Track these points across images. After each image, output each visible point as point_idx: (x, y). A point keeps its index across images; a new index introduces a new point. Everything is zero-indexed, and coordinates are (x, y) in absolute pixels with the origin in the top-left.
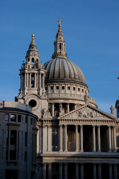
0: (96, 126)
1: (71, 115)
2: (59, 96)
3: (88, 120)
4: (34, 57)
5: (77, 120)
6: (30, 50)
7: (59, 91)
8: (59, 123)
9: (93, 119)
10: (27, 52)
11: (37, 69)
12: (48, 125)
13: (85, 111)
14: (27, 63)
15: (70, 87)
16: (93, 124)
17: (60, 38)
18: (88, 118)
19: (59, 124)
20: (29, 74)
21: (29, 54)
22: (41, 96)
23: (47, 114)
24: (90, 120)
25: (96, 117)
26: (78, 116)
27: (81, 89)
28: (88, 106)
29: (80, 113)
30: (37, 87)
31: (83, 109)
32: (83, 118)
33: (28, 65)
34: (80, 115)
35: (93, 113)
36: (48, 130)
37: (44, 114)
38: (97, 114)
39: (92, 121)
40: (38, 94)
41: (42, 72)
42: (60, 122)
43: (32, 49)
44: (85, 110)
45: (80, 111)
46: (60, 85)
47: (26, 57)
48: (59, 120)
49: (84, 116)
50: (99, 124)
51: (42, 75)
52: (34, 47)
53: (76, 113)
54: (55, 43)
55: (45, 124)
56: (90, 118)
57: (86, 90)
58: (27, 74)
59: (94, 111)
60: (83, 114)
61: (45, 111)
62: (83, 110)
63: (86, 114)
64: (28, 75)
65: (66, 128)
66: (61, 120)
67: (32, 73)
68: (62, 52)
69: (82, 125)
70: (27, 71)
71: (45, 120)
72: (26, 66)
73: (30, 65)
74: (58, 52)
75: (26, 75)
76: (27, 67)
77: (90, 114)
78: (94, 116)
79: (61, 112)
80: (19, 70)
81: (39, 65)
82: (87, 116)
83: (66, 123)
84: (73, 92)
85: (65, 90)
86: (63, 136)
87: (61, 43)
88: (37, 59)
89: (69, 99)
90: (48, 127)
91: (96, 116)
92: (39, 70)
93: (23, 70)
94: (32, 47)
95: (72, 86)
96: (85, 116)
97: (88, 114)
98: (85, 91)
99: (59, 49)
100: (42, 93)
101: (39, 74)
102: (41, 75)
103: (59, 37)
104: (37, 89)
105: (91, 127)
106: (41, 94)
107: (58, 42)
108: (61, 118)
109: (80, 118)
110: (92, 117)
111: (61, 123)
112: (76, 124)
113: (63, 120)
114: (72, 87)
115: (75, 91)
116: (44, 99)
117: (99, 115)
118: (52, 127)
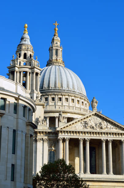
0: (107, 140)
1: (73, 126)
2: (55, 108)
3: (96, 133)
4: (26, 52)
5: (82, 132)
6: (21, 43)
7: (55, 103)
8: (58, 136)
9: (103, 131)
10: (18, 45)
11: (30, 67)
12: (44, 139)
13: (92, 121)
14: (17, 59)
15: (67, 99)
16: (103, 138)
17: (57, 43)
18: (96, 129)
19: (59, 138)
20: (20, 72)
21: (20, 48)
22: (35, 101)
23: (43, 123)
24: (99, 133)
25: (107, 129)
26: (83, 127)
27: (81, 101)
28: (95, 114)
29: (86, 123)
30: (29, 90)
31: (90, 118)
32: (89, 130)
33: (19, 61)
34: (86, 125)
35: (102, 123)
36: (43, 145)
37: (39, 124)
38: (107, 125)
39: (101, 133)
40: (31, 97)
41: (36, 70)
42: (60, 134)
43: (24, 42)
44: (92, 119)
45: (85, 120)
46: (56, 96)
47: (17, 52)
48: (58, 131)
49: (90, 127)
50: (111, 138)
51: (37, 74)
52: (26, 39)
53: (81, 122)
54: (51, 49)
55: (39, 136)
56: (98, 130)
57: (86, 102)
58: (17, 72)
59: (104, 121)
60: (90, 124)
61: (40, 119)
62: (89, 120)
63: (94, 125)
64: (18, 74)
65: (67, 142)
66: (61, 131)
67: (24, 72)
68: (58, 59)
69: (88, 138)
70: (17, 69)
71: (40, 132)
72: (16, 62)
73: (21, 62)
74: (53, 58)
75: (15, 73)
76: (17, 64)
77: (98, 125)
78: (104, 127)
79: (61, 121)
80: (7, 67)
81: (33, 62)
82: (95, 127)
83: (67, 136)
84: (71, 104)
85: (61, 102)
86: (64, 153)
87: (57, 49)
88: (30, 55)
89: (67, 112)
90: (43, 141)
91: (107, 127)
92: (32, 68)
93: (12, 68)
94: (24, 39)
95: (70, 97)
96: (93, 127)
97: (96, 125)
98: (86, 104)
99: (55, 56)
100: (37, 97)
101: (33, 73)
102: (35, 74)
103: (55, 42)
104: (30, 91)
105: (100, 142)
106: (35, 98)
107: (53, 48)
108: (61, 129)
109: (86, 130)
110: (101, 128)
111: (61, 136)
112: (81, 137)
113: (64, 131)
114: (70, 99)
115: (74, 104)
116: (39, 105)
117: (109, 126)
118: (49, 140)
